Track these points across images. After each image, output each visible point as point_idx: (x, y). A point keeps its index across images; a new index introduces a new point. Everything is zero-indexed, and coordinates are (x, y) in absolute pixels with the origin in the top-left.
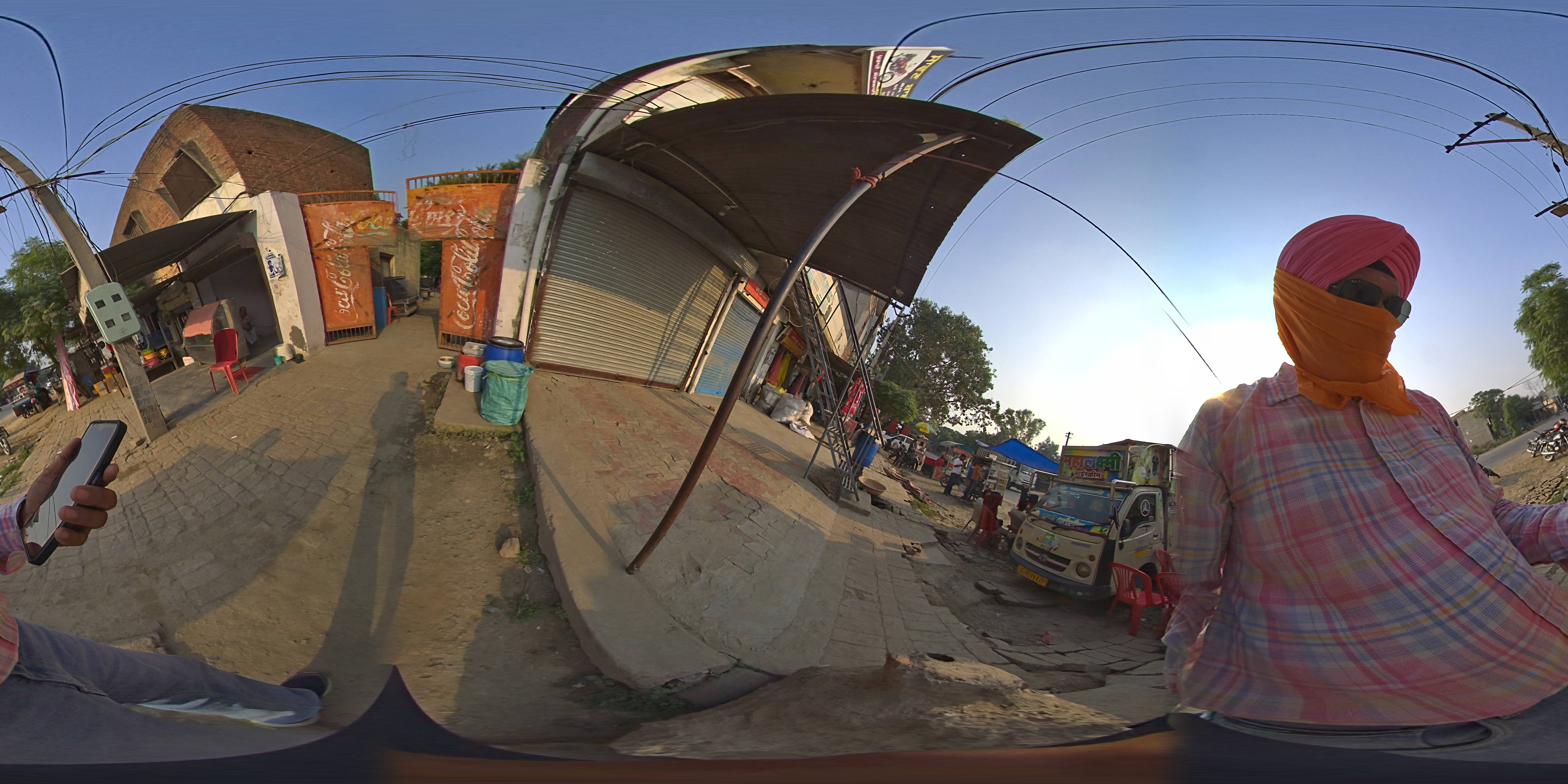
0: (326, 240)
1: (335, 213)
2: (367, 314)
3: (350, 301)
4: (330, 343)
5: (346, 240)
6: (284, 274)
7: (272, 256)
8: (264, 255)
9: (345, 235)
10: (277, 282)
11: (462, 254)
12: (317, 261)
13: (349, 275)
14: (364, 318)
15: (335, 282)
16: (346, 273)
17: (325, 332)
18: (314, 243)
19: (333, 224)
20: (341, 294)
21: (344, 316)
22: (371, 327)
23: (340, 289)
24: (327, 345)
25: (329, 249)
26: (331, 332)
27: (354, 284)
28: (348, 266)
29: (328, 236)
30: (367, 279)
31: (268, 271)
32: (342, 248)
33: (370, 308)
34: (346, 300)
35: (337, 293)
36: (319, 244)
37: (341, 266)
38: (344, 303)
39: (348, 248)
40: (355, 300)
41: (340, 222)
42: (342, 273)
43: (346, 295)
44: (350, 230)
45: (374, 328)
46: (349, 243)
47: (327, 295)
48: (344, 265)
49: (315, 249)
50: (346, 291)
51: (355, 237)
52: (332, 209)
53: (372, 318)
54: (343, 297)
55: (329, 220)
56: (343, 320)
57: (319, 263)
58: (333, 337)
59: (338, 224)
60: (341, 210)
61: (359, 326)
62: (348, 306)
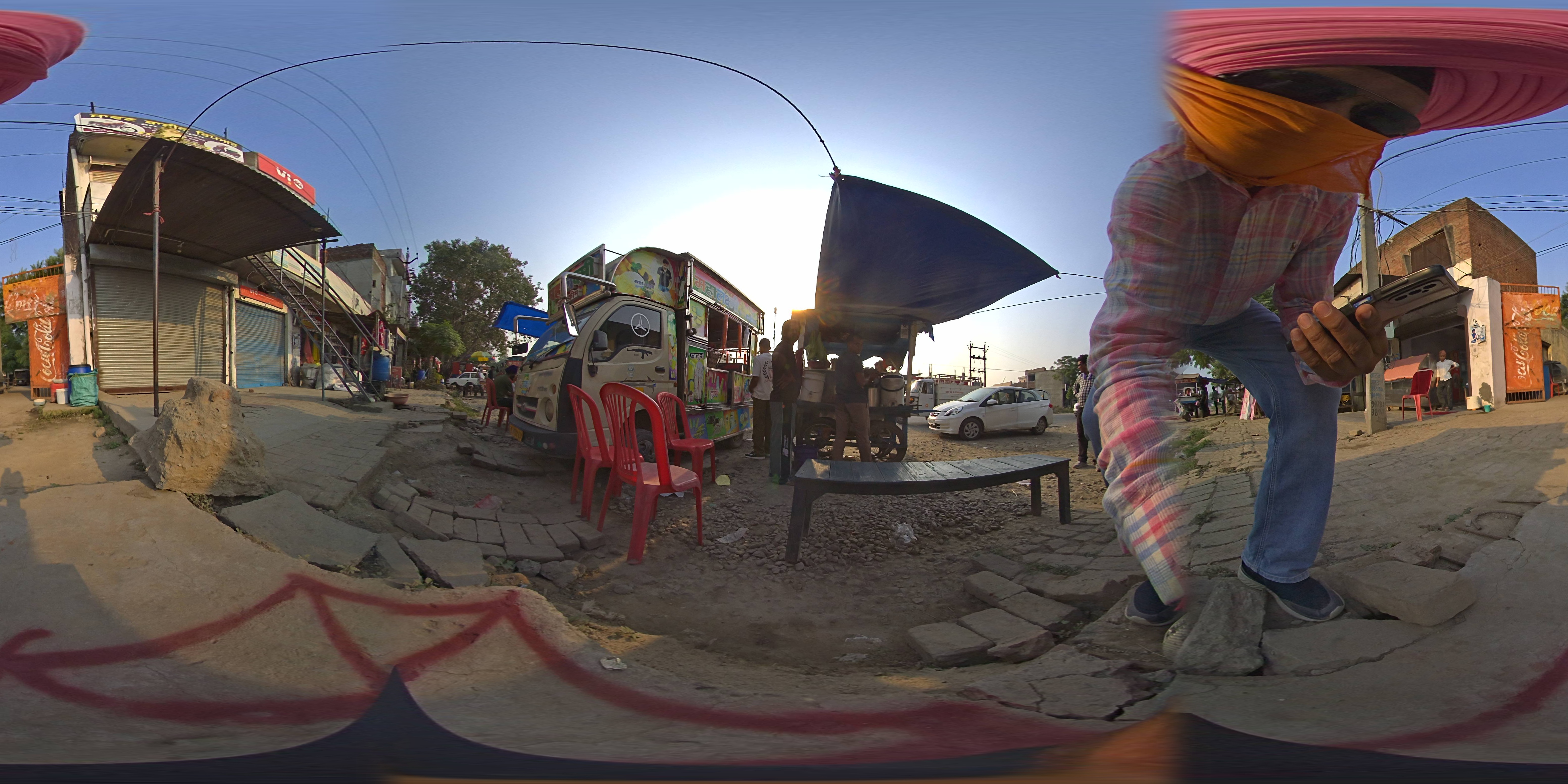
0: (1513, 321)
1: (1521, 301)
2: (1538, 381)
3: (1526, 370)
4: (1510, 402)
5: (1527, 322)
6: (1482, 341)
7: (1477, 326)
8: (1471, 324)
9: (1526, 319)
10: (1476, 348)
12: (1505, 336)
13: (1527, 349)
14: (1536, 383)
15: (1516, 354)
16: (1525, 347)
17: (1508, 392)
18: (1505, 322)
19: (1519, 309)
20: (1520, 363)
21: (1521, 381)
22: (1541, 391)
23: (1520, 360)
24: (1507, 403)
25: (1514, 328)
26: (1510, 394)
27: (1530, 356)
28: (1526, 343)
29: (1515, 318)
30: (1538, 357)
31: (1471, 338)
32: (1523, 328)
33: (1541, 376)
34: (1524, 368)
35: (1517, 362)
36: (1508, 324)
37: (1521, 342)
38: (1522, 371)
39: (1528, 328)
40: (1530, 369)
41: (1524, 307)
42: (1522, 348)
43: (1524, 364)
44: (1529, 315)
45: (1544, 392)
46: (1528, 325)
47: (1509, 363)
48: (1524, 341)
49: (1505, 327)
50: (1524, 361)
51: (1532, 320)
52: (1519, 297)
53: (1542, 384)
54: (1522, 366)
55: (1516, 306)
56: (1520, 385)
57: (1507, 338)
58: (1512, 397)
59: (1522, 310)
60: (1525, 299)
61: (1532, 390)
62: (1525, 374)
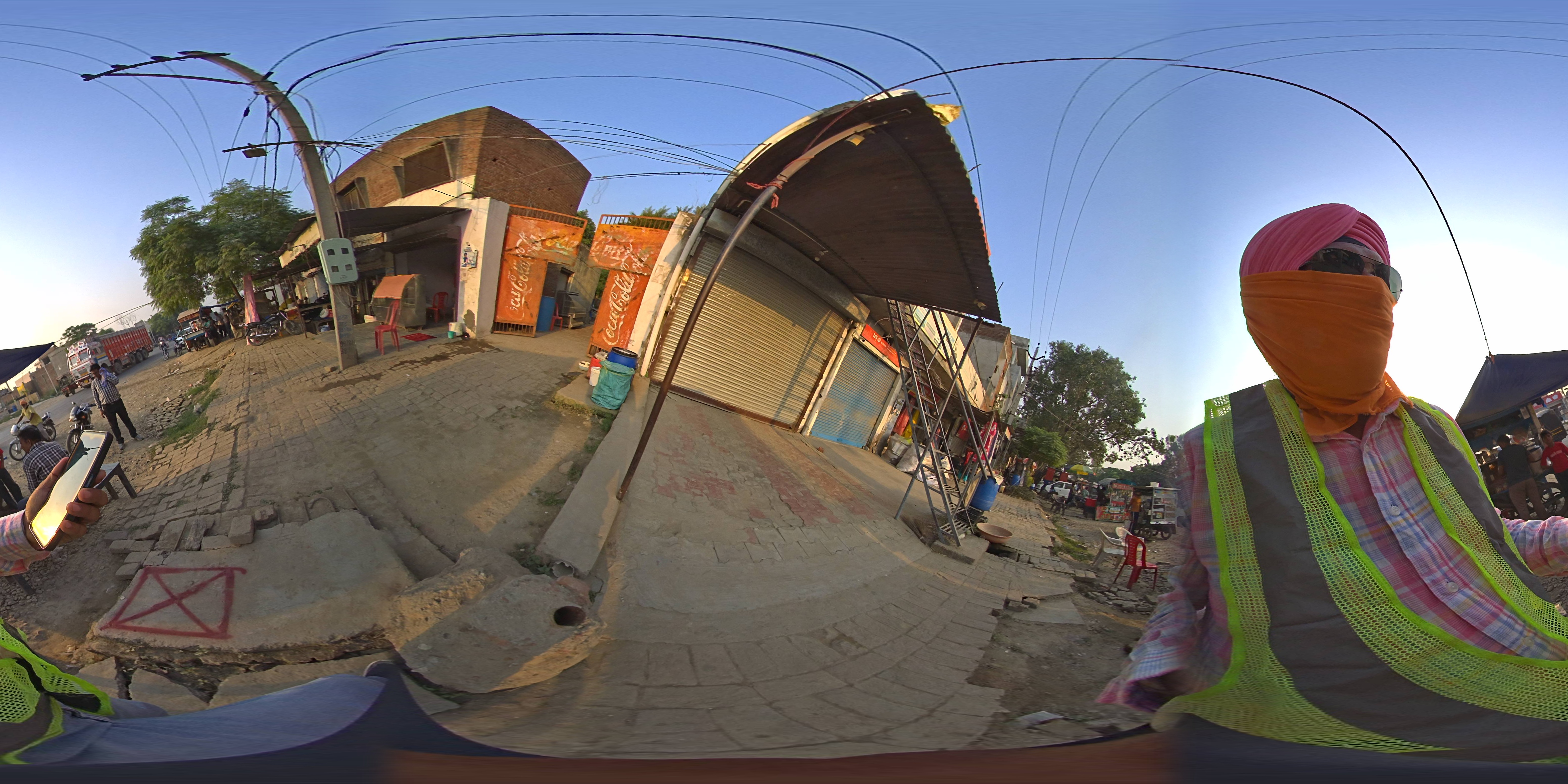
0: (517, 248)
1: (533, 227)
2: (532, 315)
3: (521, 302)
4: (495, 332)
5: (534, 251)
6: (475, 266)
7: (469, 250)
8: (464, 247)
9: (534, 248)
10: (466, 272)
11: (621, 284)
12: (505, 263)
13: (526, 280)
14: (529, 318)
15: (513, 283)
16: (525, 278)
17: (494, 322)
18: (507, 248)
19: (528, 237)
20: (515, 294)
21: (512, 312)
22: (532, 327)
23: (516, 290)
24: (492, 333)
25: (517, 255)
26: (498, 323)
27: (529, 289)
28: (527, 273)
29: (520, 245)
30: (539, 287)
31: (462, 261)
32: (528, 257)
33: (535, 311)
34: (518, 300)
35: (512, 292)
36: (510, 250)
37: (522, 272)
38: (516, 302)
39: (533, 258)
40: (525, 302)
41: (534, 235)
42: (521, 278)
43: (519, 296)
44: (539, 244)
45: (535, 328)
46: (534, 255)
47: (503, 292)
48: (525, 271)
49: (506, 253)
50: (521, 293)
51: (541, 250)
52: (532, 223)
53: (535, 320)
54: (517, 297)
55: (525, 232)
56: (511, 316)
57: (506, 265)
58: (499, 327)
59: (532, 237)
60: (538, 226)
61: (523, 324)
62: (518, 305)
